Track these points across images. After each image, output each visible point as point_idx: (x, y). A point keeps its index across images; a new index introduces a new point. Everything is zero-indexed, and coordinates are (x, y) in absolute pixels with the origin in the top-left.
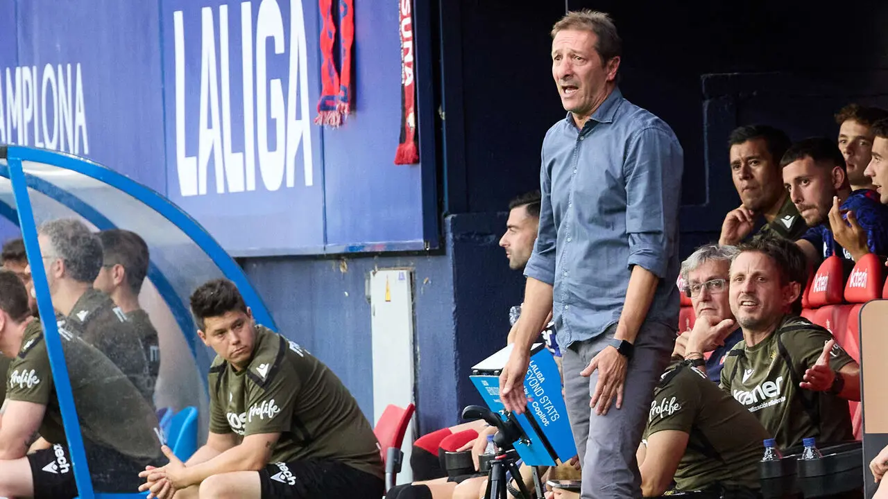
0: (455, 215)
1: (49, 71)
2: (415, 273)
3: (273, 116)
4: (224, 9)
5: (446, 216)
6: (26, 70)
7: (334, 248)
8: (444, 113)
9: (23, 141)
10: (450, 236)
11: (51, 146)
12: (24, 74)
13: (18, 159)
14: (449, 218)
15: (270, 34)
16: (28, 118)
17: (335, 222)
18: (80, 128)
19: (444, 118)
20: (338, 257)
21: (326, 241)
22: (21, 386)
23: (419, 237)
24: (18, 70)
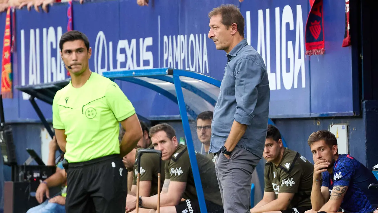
0: (367, 101)
1: (192, 37)
2: (349, 126)
3: (288, 57)
4: (268, 11)
5: (363, 101)
6: (182, 36)
7: (314, 115)
8: (362, 56)
9: (180, 67)
10: (365, 110)
11: (193, 70)
12: (181, 38)
13: (178, 75)
14: (364, 102)
15: (287, 21)
16: (183, 57)
17: (314, 103)
18: (205, 62)
19: (362, 58)
20: (316, 119)
21: (311, 111)
22: (176, 175)
23: (351, 111)
24: (179, 36)
